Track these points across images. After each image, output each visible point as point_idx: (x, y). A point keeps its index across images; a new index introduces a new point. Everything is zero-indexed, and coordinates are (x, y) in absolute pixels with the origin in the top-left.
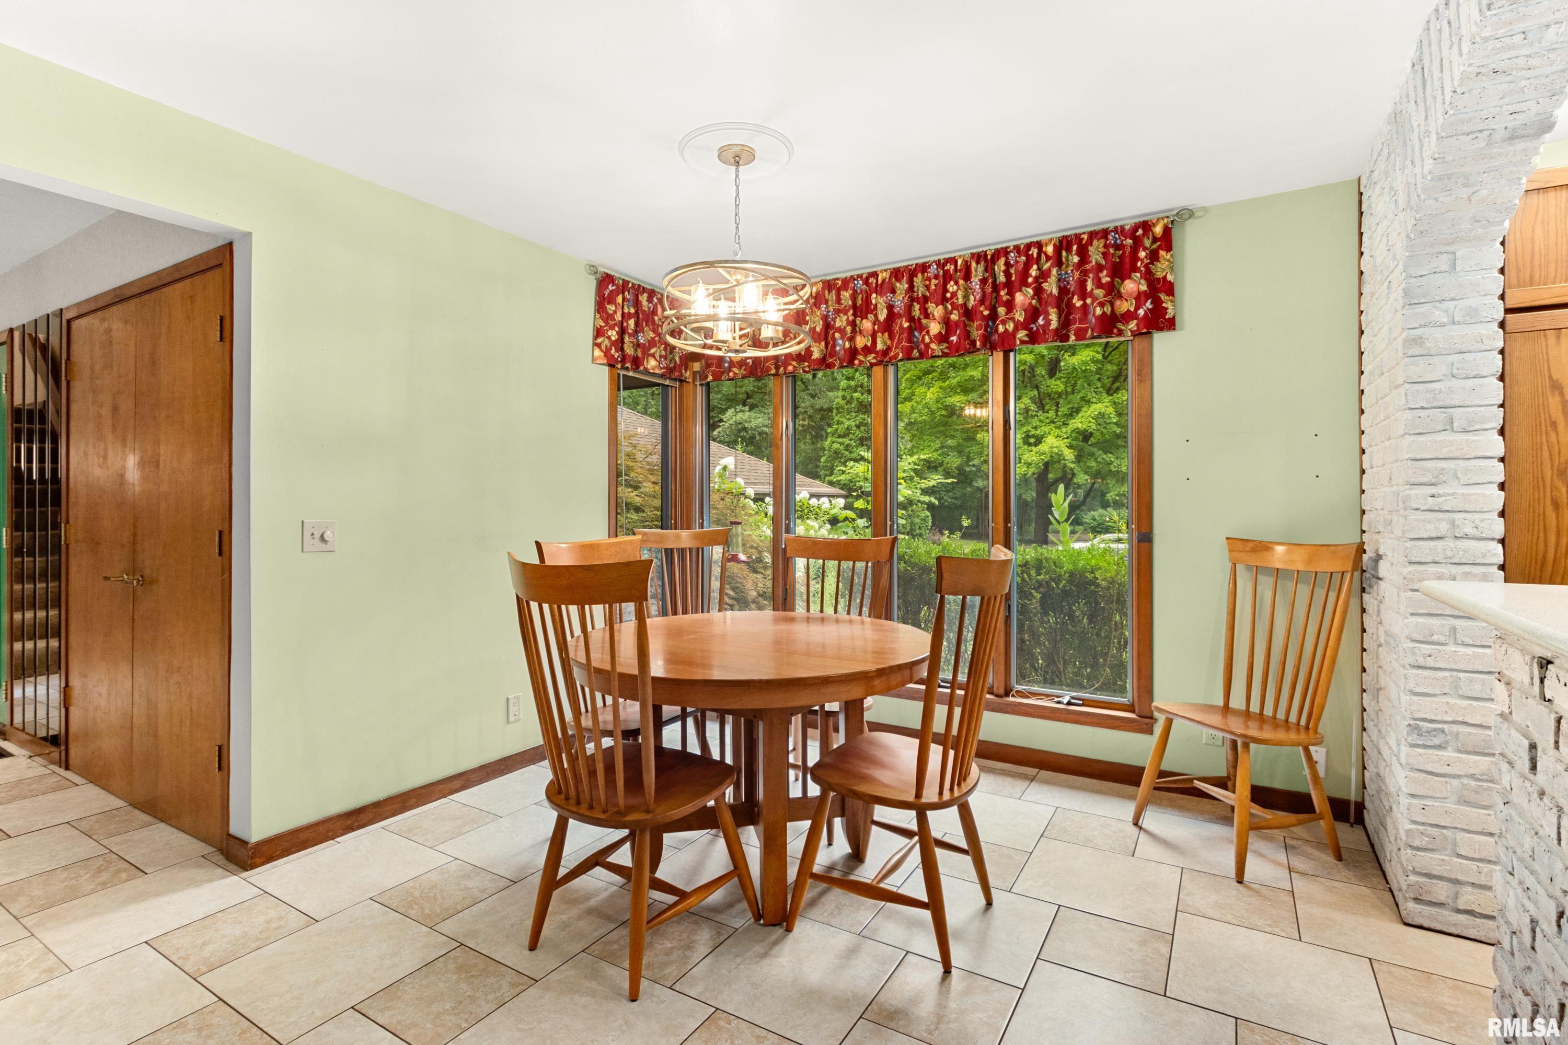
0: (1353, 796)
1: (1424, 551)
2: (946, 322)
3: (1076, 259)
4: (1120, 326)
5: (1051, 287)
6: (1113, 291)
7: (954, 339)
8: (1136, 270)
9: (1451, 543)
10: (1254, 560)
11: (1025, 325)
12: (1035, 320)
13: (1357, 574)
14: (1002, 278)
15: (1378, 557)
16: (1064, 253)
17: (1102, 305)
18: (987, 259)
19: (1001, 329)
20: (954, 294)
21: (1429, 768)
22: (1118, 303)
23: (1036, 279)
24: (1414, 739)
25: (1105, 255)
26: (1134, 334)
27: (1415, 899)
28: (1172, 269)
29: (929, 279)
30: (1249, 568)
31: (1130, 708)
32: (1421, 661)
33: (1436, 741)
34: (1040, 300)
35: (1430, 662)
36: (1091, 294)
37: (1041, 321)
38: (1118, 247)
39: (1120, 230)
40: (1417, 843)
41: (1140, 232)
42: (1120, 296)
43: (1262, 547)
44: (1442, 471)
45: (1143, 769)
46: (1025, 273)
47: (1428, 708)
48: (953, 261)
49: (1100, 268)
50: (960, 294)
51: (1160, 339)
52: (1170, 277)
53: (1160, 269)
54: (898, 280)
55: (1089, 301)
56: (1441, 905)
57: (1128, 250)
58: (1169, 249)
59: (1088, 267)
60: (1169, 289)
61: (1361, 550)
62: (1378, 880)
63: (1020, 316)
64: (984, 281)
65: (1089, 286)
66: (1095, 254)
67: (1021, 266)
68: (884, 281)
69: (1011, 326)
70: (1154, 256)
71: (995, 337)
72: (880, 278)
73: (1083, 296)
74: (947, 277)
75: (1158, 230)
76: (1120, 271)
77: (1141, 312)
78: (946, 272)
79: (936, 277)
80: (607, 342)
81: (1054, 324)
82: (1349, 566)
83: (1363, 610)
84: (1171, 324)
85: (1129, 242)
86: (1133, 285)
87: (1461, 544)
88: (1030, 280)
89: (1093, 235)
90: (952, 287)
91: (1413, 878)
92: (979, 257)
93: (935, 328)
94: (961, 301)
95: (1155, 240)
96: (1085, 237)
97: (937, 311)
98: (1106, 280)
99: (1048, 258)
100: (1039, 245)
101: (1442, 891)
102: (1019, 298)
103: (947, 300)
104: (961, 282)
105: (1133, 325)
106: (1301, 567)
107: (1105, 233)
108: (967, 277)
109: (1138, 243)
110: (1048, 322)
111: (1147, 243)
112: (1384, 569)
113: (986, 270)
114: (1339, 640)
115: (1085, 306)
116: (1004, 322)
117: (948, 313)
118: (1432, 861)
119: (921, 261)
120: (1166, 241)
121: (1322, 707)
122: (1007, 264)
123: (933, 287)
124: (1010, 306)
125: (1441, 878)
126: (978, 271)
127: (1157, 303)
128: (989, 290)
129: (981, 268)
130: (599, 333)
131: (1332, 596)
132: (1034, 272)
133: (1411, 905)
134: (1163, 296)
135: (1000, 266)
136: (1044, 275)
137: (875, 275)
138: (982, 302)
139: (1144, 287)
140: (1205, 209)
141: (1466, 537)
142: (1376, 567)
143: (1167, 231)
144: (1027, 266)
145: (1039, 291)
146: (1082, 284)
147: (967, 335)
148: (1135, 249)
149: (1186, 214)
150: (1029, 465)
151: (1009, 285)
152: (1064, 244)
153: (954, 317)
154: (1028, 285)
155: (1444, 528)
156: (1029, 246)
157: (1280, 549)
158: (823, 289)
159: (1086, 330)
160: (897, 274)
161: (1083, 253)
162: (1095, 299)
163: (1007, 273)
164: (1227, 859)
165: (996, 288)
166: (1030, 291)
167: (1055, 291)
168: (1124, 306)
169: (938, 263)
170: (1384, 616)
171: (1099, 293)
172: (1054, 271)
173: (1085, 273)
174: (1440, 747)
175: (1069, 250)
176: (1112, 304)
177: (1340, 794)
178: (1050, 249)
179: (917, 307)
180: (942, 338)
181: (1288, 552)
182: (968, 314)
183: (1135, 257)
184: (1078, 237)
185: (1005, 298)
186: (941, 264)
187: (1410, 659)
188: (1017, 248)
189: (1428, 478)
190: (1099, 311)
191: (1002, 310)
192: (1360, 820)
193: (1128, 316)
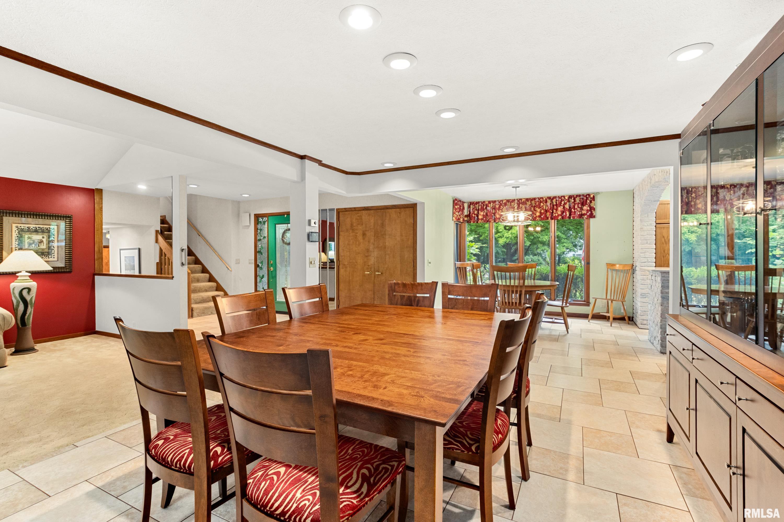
0: (631, 316)
1: (643, 264)
2: (541, 213)
3: (573, 201)
4: (583, 216)
5: (567, 206)
6: (582, 209)
7: (542, 217)
8: (586, 204)
9: (647, 263)
10: (612, 268)
11: (561, 215)
12: (563, 214)
13: (632, 270)
14: (555, 203)
15: (636, 266)
16: (570, 199)
17: (579, 212)
18: (552, 199)
19: (554, 215)
20: (542, 206)
21: (644, 301)
22: (582, 211)
23: (563, 204)
24: (641, 297)
25: (580, 201)
26: (586, 218)
27: (641, 324)
28: (595, 205)
29: (536, 202)
30: (611, 269)
31: (584, 301)
32: (642, 283)
33: (645, 297)
34: (564, 209)
35: (644, 283)
36: (577, 209)
37: (564, 214)
38: (582, 199)
39: (583, 195)
40: (641, 314)
41: (588, 196)
42: (583, 210)
43: (614, 265)
44: (646, 251)
45: (589, 314)
46: (561, 203)
47: (644, 291)
48: (542, 198)
49: (579, 203)
50: (544, 206)
51: (592, 220)
52: (594, 207)
53: (592, 205)
54: (528, 201)
55: (576, 210)
56: (645, 324)
57: (585, 200)
58: (594, 201)
59: (576, 203)
60: (594, 209)
61: (633, 265)
62: (635, 326)
63: (560, 213)
64: (551, 204)
65: (576, 207)
66: (578, 200)
67: (560, 201)
68: (524, 201)
69: (557, 215)
70: (591, 202)
71: (553, 217)
72: (523, 201)
73: (574, 209)
74: (541, 202)
75: (592, 196)
76: (583, 204)
77: (588, 214)
78: (541, 201)
79: (538, 202)
80: (456, 216)
81: (568, 215)
82: (631, 268)
83: (633, 278)
84: (594, 217)
85: (585, 198)
86: (585, 208)
87: (649, 263)
88: (562, 205)
89: (577, 196)
90: (542, 204)
91: (641, 321)
92: (549, 198)
93: (538, 214)
94: (545, 208)
95: (591, 198)
96: (575, 196)
97: (538, 210)
98: (580, 206)
99: (566, 200)
100: (564, 197)
101: (645, 322)
102: (559, 209)
103: (540, 207)
104: (545, 204)
105: (586, 216)
106: (621, 269)
107: (580, 196)
108: (546, 202)
109: (587, 199)
110: (566, 215)
111: (589, 199)
112: (637, 268)
113: (551, 201)
114: (628, 284)
115: (575, 212)
116: (555, 214)
117: (541, 210)
118: (644, 317)
119: (534, 197)
120: (594, 198)
121: (626, 295)
122: (556, 200)
123: (537, 204)
124: (557, 210)
125: (645, 320)
126: (549, 201)
127: (591, 212)
128: (552, 206)
129: (550, 201)
130: (454, 213)
131: (627, 275)
132: (563, 203)
133: (641, 325)
134: (593, 211)
135: (554, 201)
136: (565, 204)
137: (521, 199)
138: (550, 209)
139: (589, 209)
140: (602, 192)
141: (649, 262)
142: (635, 268)
143: (594, 197)
144: (561, 201)
145: (564, 207)
146: (574, 206)
147: (546, 216)
148: (586, 200)
149: (598, 193)
150: (507, 238)
151: (556, 205)
152: (570, 197)
153: (542, 211)
154: (562, 206)
155: (646, 260)
156: (562, 197)
157: (617, 266)
158: (507, 202)
159: (575, 217)
160: (527, 200)
161: (574, 199)
162: (577, 211)
163: (556, 203)
164: (610, 325)
165: (553, 205)
166: (562, 207)
167: (568, 208)
168: (584, 212)
169: (538, 198)
170: (637, 277)
171: (579, 209)
172: (568, 203)
173: (575, 204)
174: (645, 298)
175: (571, 198)
176: (581, 212)
177: (629, 316)
178: (567, 198)
179: (532, 208)
180: (540, 216)
181: (619, 266)
182: (546, 211)
183: (586, 202)
184: (573, 196)
185: (556, 208)
186: (539, 198)
187: (641, 283)
188: (559, 197)
189: (644, 252)
190: (579, 213)
191: (554, 211)
192: (633, 320)
193: (584, 214)
